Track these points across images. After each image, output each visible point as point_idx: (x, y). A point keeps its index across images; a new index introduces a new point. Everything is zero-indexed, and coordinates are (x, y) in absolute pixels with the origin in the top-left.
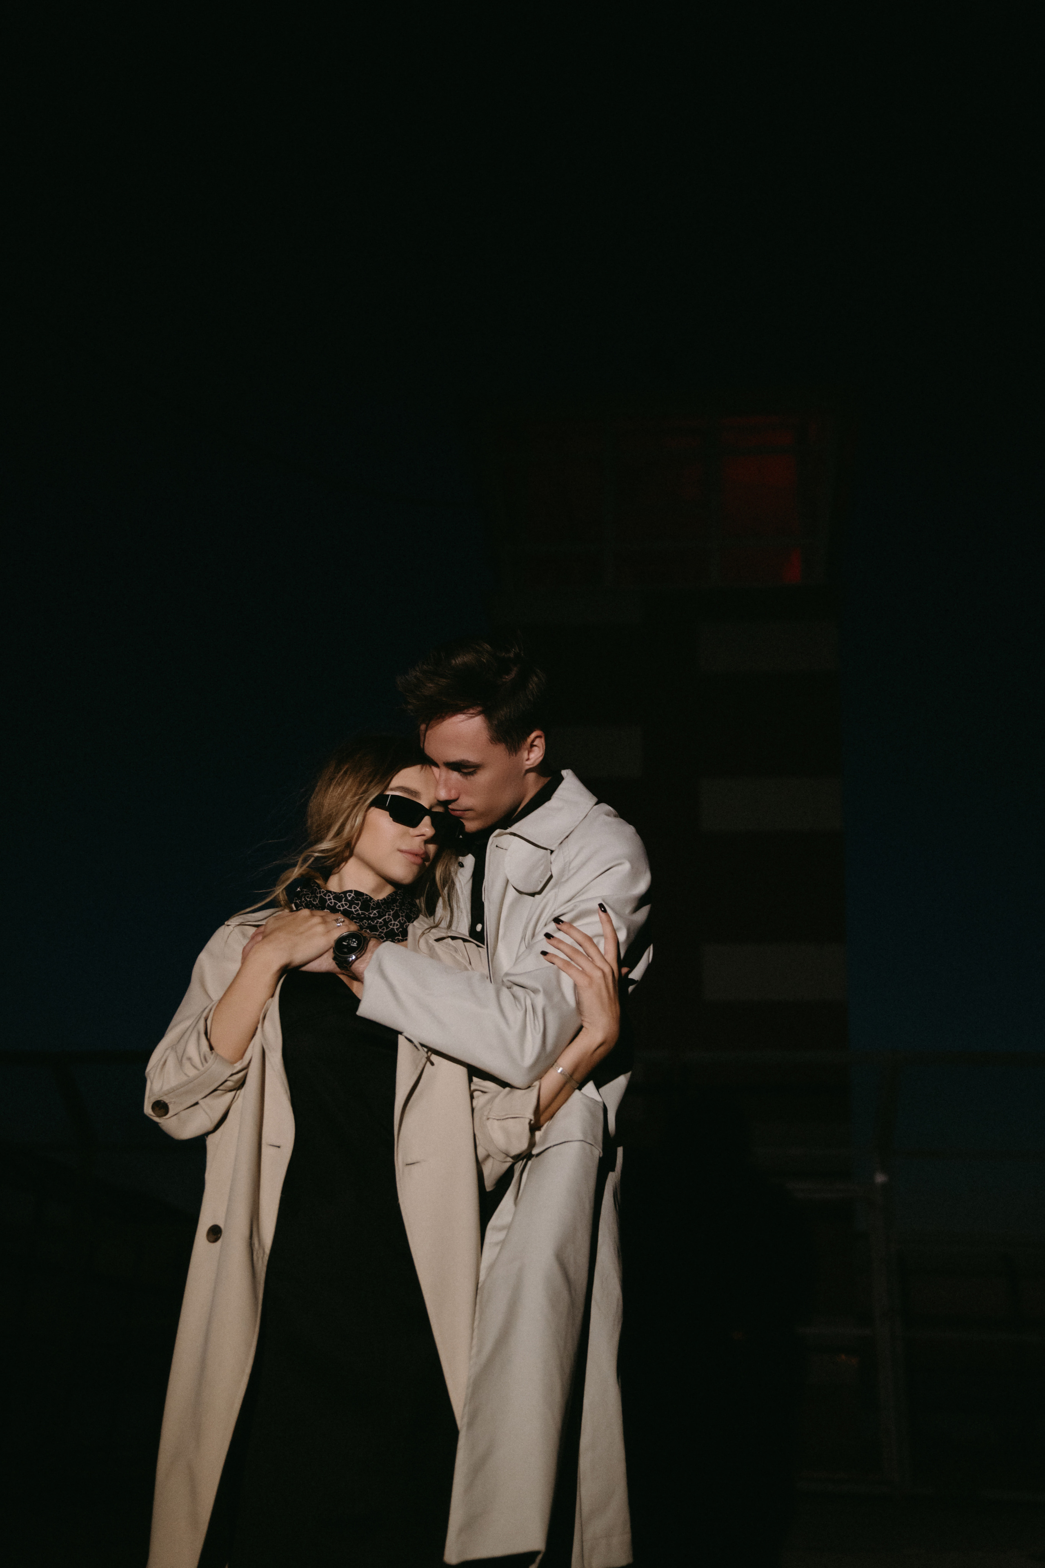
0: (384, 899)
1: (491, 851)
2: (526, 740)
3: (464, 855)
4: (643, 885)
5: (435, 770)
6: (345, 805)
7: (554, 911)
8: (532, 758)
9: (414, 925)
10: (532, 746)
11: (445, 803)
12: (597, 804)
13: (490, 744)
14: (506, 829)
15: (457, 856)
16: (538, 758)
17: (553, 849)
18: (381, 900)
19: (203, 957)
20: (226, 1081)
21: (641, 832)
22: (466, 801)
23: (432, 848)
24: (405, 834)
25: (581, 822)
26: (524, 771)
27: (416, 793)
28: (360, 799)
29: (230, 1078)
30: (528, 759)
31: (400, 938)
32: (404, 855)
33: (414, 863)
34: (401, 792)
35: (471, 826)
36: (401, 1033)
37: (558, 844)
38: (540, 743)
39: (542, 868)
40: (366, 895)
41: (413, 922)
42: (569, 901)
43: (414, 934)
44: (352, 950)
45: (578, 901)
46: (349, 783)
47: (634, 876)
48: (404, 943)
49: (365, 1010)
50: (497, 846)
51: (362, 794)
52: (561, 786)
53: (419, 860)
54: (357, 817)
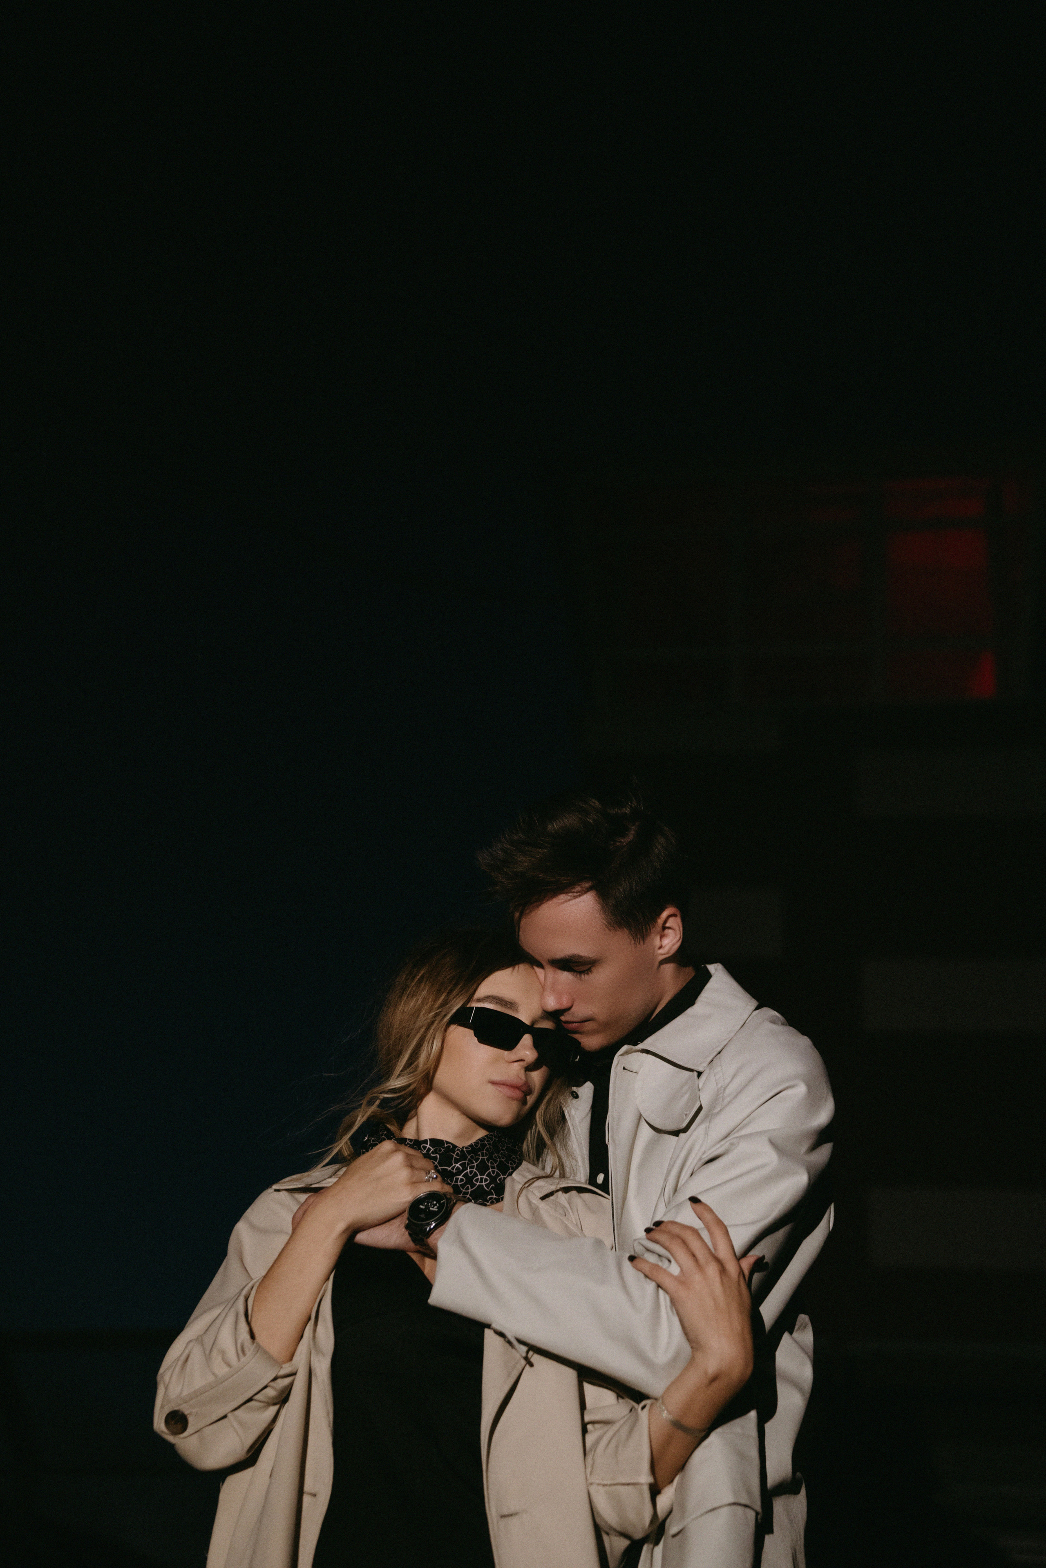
0: (471, 1146)
1: (616, 1074)
2: (656, 922)
3: (579, 1085)
4: (824, 1115)
5: (538, 970)
6: (418, 1024)
7: (705, 1152)
8: (665, 946)
9: (513, 1178)
10: (664, 928)
11: (554, 1015)
12: (757, 1009)
13: (608, 931)
14: (636, 1044)
15: (571, 1085)
16: (674, 945)
17: (701, 1069)
18: (466, 1148)
19: (241, 1228)
20: (266, 1387)
21: (818, 1044)
22: (580, 1011)
23: (537, 1077)
24: (496, 1060)
25: (737, 1032)
26: (657, 963)
27: (511, 1004)
28: (437, 1015)
29: (272, 1384)
30: (661, 947)
31: (494, 1196)
32: (498, 1088)
33: (511, 1098)
34: (490, 1002)
35: (592, 1042)
36: (489, 1326)
37: (707, 1063)
38: (675, 923)
39: (686, 1096)
40: (447, 1142)
41: (511, 1174)
42: (726, 1137)
43: (513, 1190)
44: (431, 1215)
45: (738, 1137)
46: (424, 993)
47: (812, 1103)
48: (499, 1205)
49: (441, 1296)
50: (624, 1068)
51: (439, 1008)
52: (709, 986)
53: (518, 1094)
54: (434, 1039)
